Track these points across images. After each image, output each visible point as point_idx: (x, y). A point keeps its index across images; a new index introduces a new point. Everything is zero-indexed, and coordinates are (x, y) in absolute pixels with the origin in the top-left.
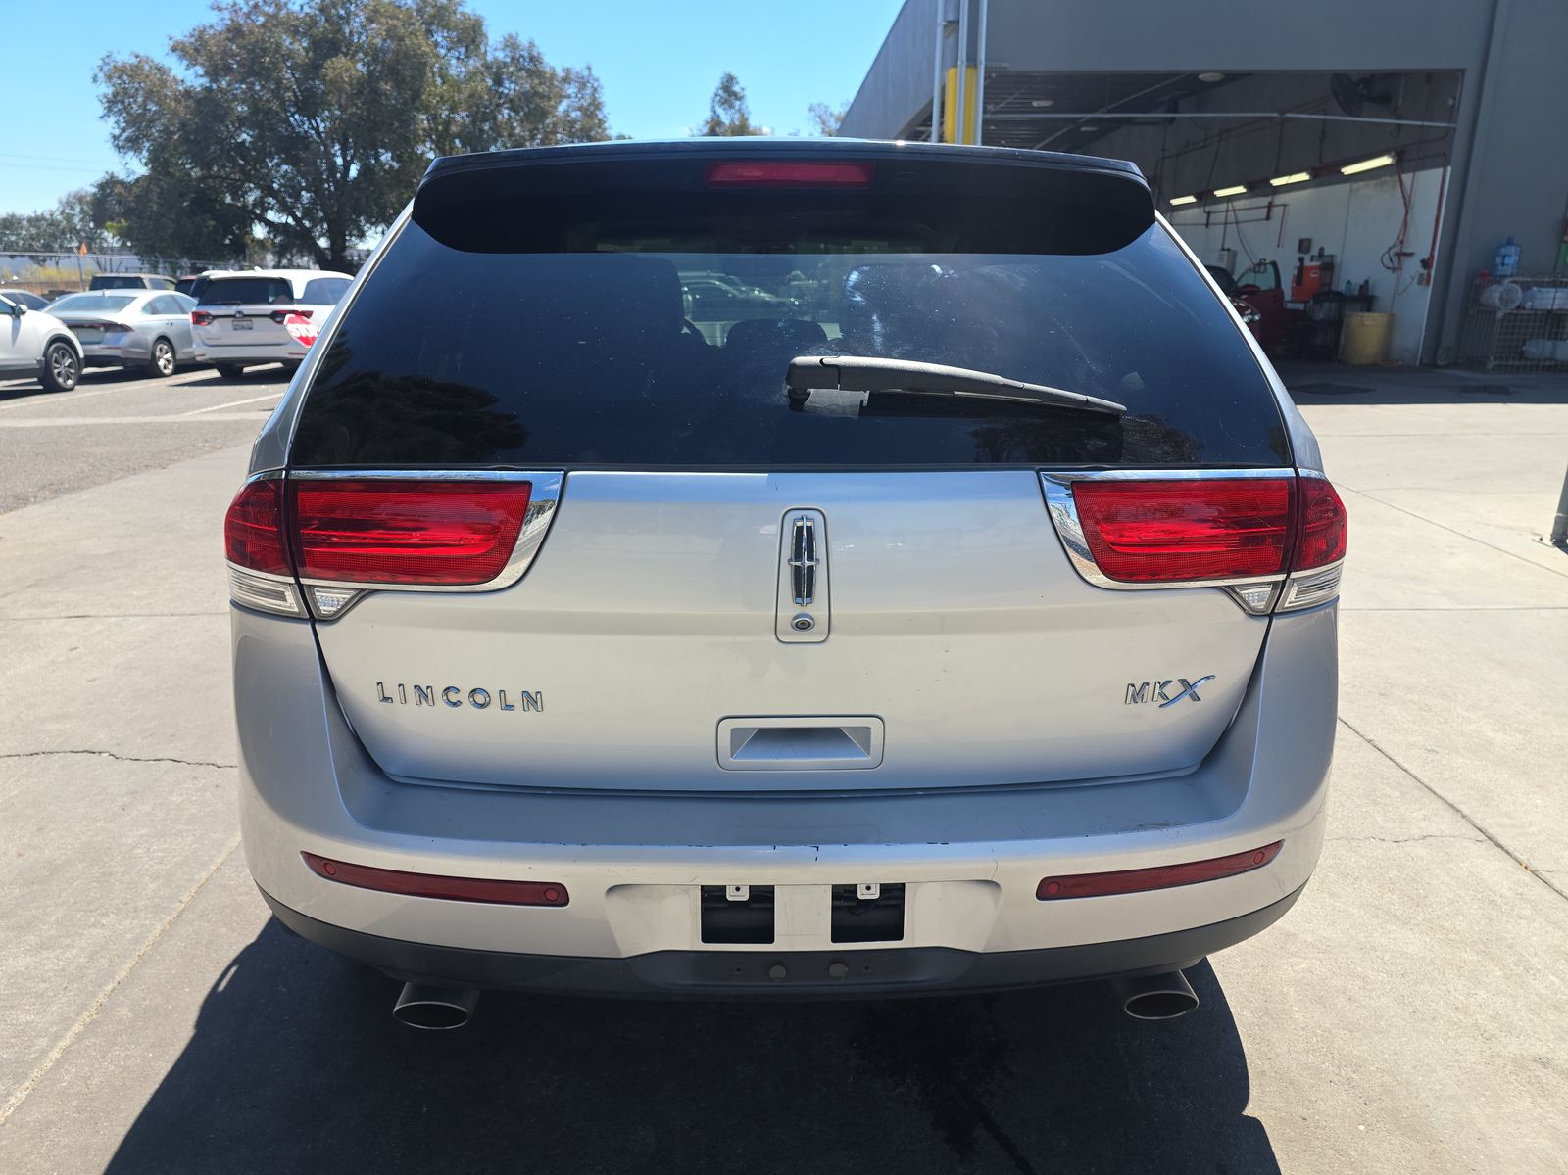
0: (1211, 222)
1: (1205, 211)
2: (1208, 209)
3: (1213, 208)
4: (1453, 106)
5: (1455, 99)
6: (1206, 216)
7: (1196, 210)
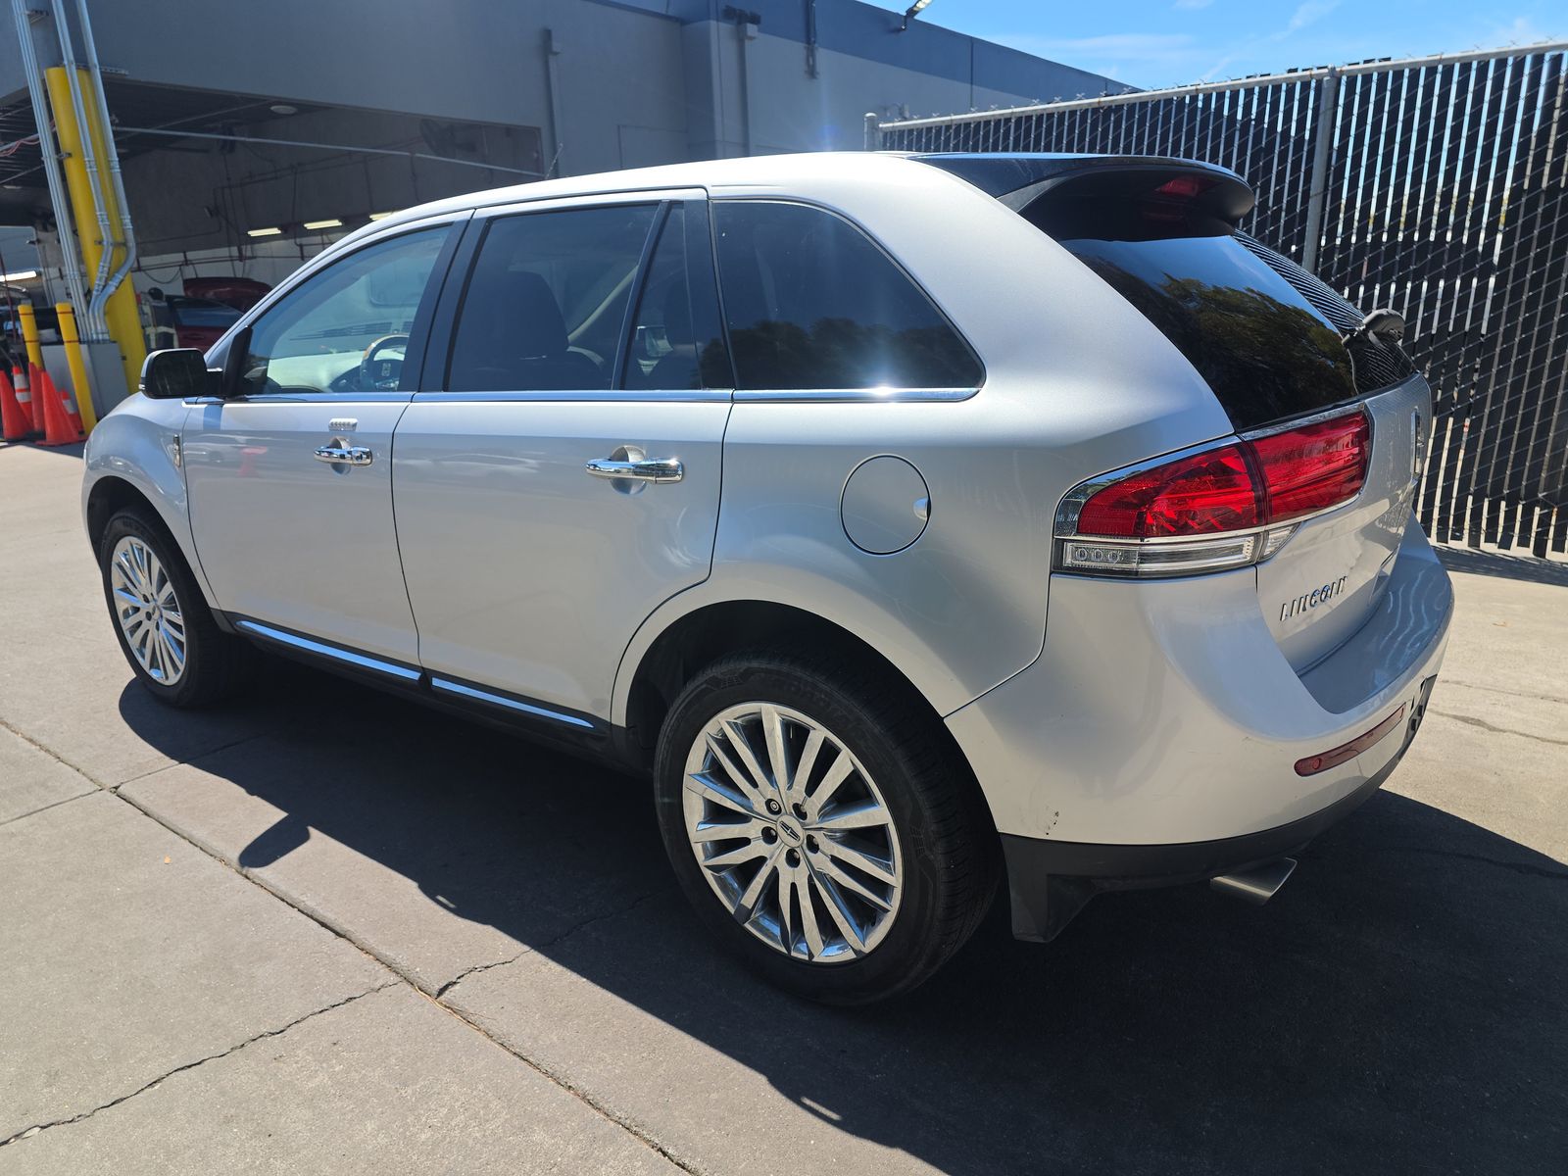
0: (305, 254)
1: (296, 243)
2: (298, 241)
3: (304, 240)
4: (538, 158)
5: (537, 152)
6: (298, 248)
7: (282, 242)
